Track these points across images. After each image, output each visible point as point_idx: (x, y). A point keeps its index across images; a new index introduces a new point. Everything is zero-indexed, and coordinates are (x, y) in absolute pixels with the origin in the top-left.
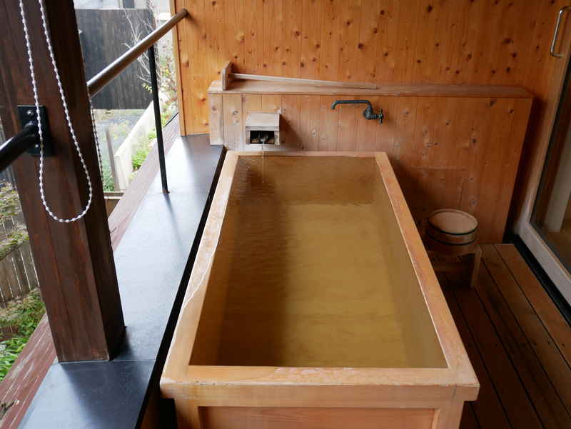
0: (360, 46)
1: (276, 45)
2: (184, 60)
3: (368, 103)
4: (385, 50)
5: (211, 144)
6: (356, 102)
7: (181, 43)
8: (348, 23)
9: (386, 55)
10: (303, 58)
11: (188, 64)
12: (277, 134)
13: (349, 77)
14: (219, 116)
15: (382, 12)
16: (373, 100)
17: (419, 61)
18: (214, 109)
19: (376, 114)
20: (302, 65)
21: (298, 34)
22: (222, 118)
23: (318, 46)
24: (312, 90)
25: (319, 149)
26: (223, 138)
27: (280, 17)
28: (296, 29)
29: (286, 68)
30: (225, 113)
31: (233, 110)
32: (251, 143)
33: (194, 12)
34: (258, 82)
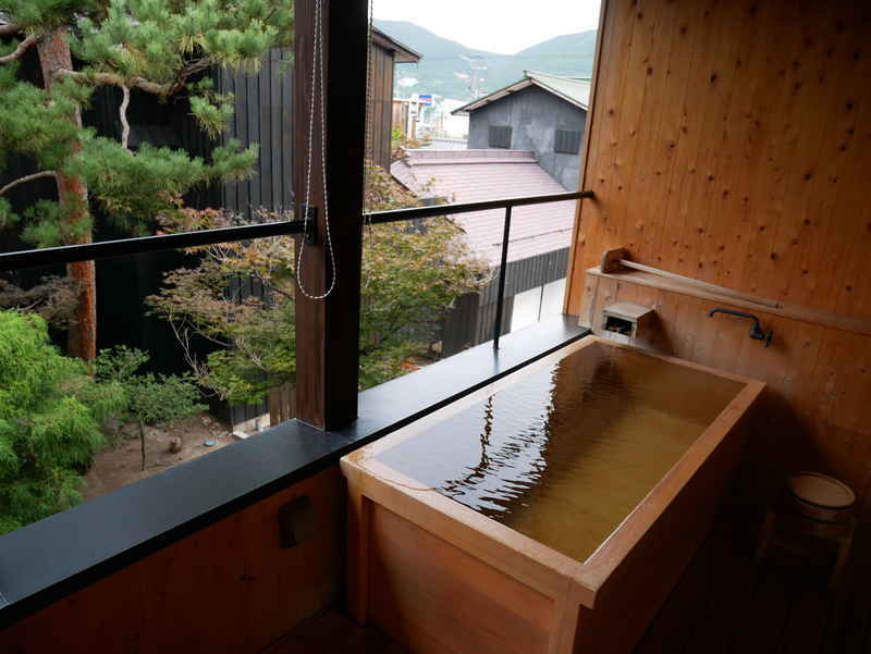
0: (773, 256)
1: (674, 240)
2: (581, 238)
3: (756, 319)
4: (804, 267)
5: (579, 324)
6: (744, 315)
7: (582, 223)
8: (762, 228)
9: (806, 272)
10: (703, 259)
11: (583, 244)
12: (635, 326)
13: (753, 290)
14: (592, 297)
15: (807, 222)
16: (762, 318)
17: (849, 288)
18: (589, 289)
19: (765, 334)
20: (700, 265)
21: (701, 231)
22: (594, 301)
23: (722, 248)
24: (698, 293)
25: (690, 360)
26: (591, 321)
27: (684, 211)
28: (700, 226)
29: (680, 266)
30: (599, 297)
31: (607, 294)
32: (607, 329)
33: (599, 193)
34: (649, 276)
